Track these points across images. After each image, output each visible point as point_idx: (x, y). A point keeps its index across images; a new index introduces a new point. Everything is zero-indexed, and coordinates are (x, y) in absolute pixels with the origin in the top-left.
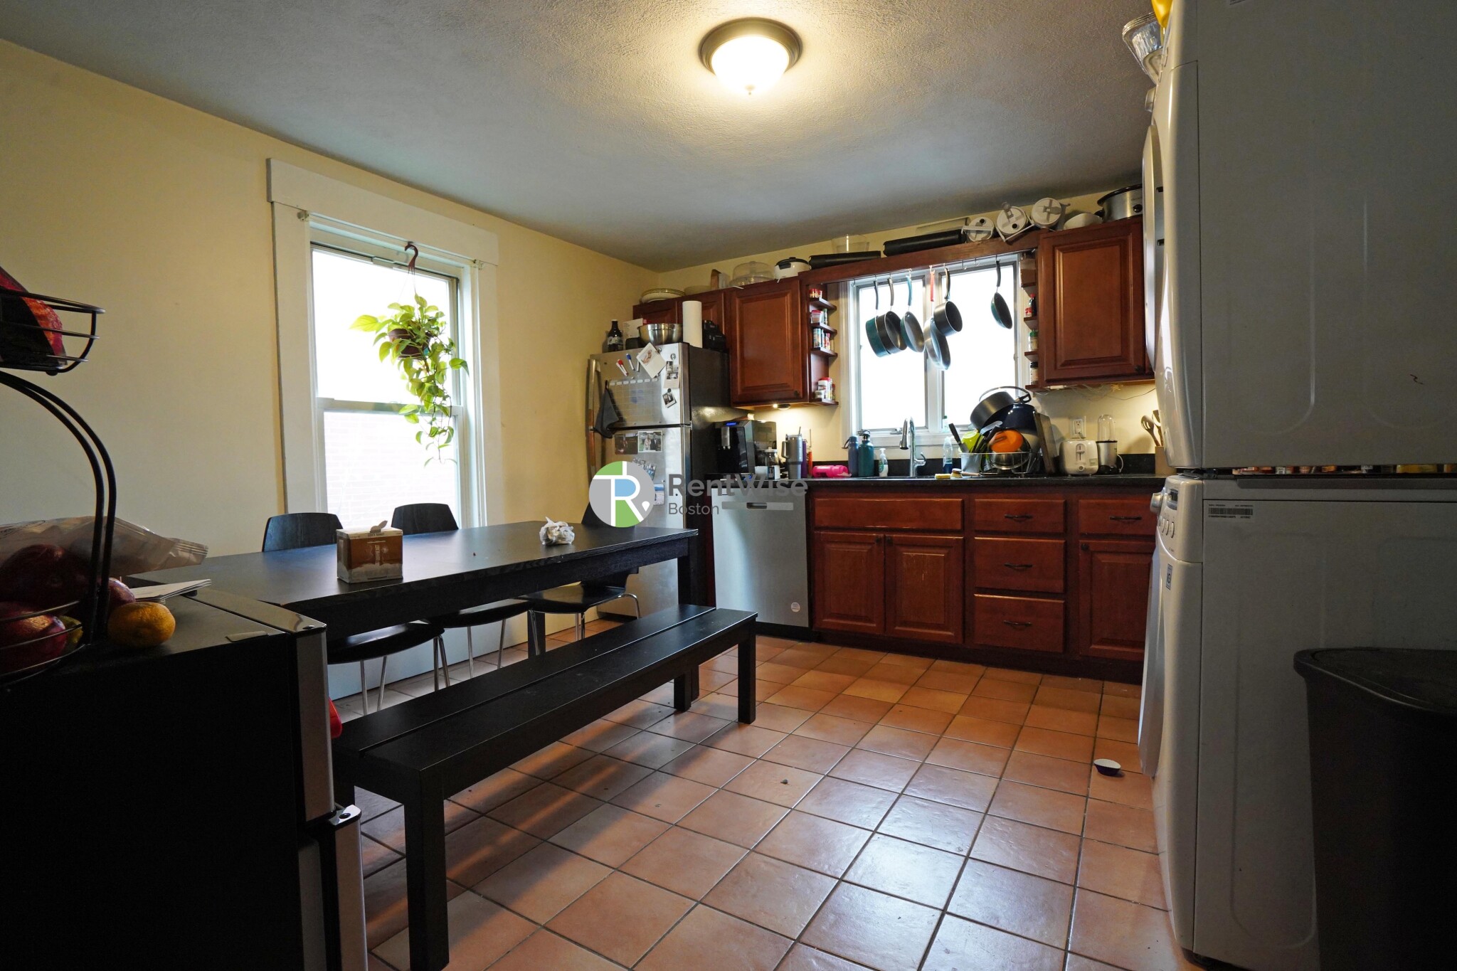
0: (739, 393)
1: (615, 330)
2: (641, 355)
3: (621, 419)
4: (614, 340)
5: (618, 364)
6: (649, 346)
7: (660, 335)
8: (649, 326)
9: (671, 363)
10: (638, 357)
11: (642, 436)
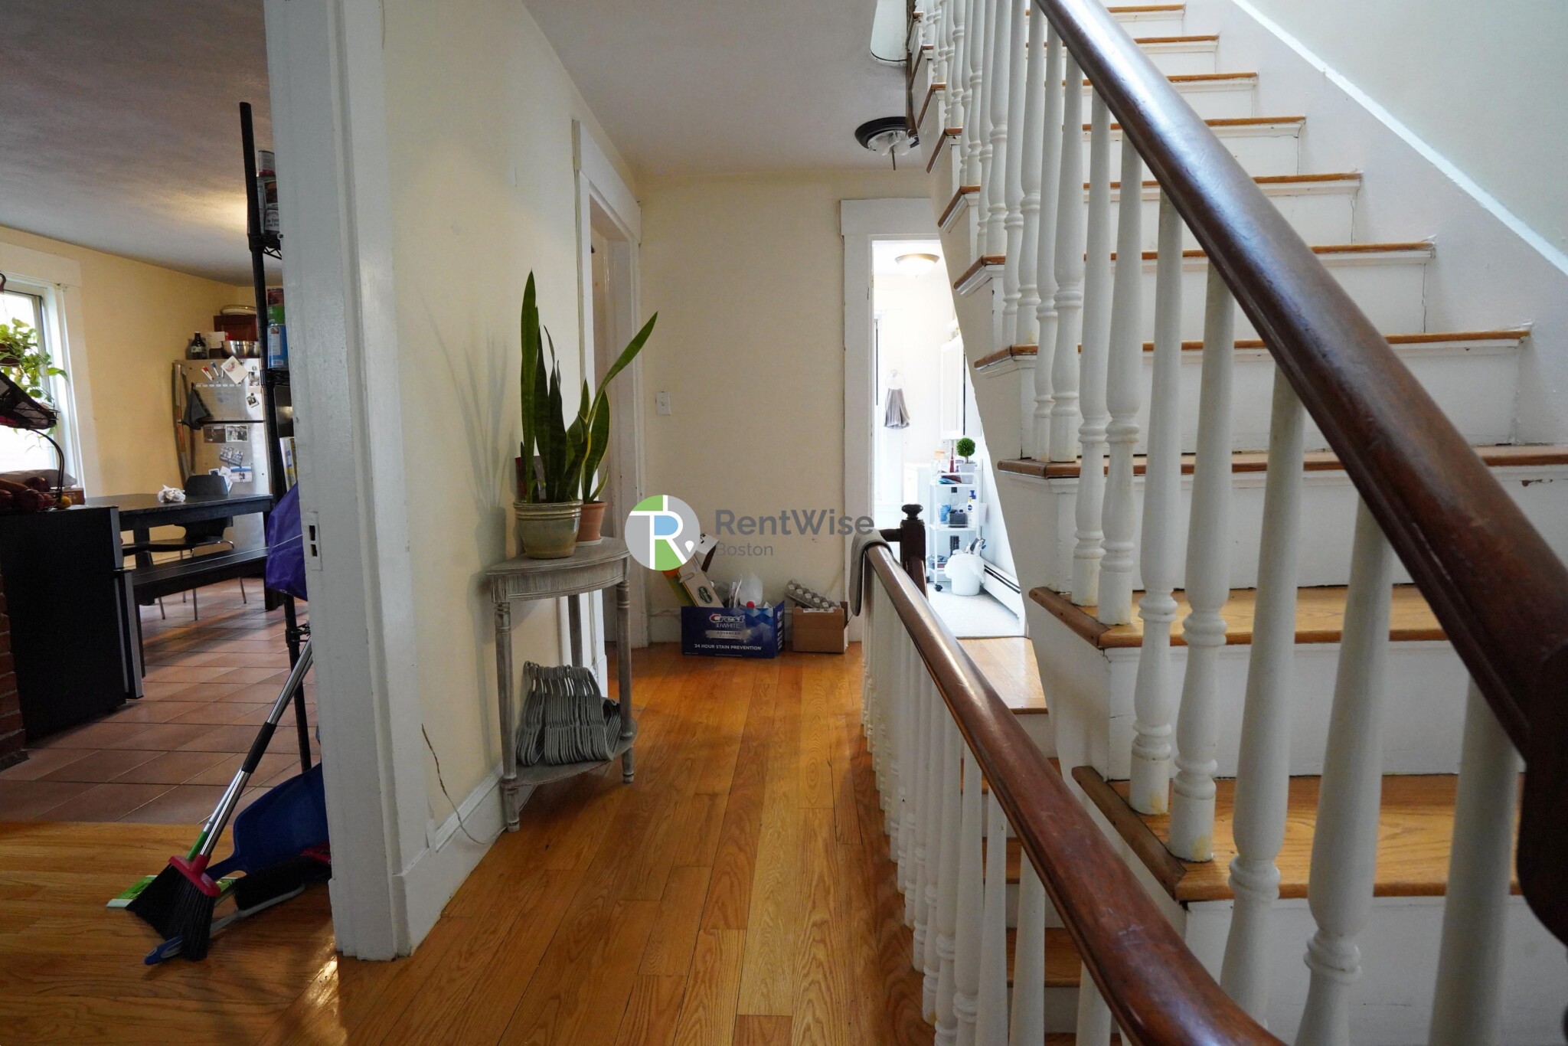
1: (198, 340)
2: (225, 365)
3: (209, 415)
4: (198, 349)
5: (203, 370)
6: (233, 358)
7: (242, 350)
8: (232, 342)
9: (253, 374)
10: (221, 366)
11: (229, 429)
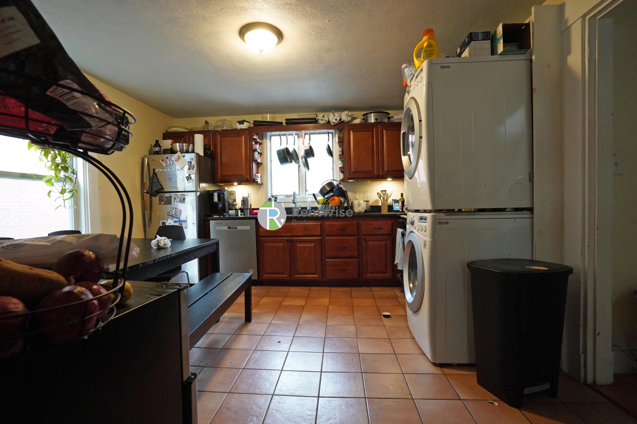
0: (219, 178)
1: (157, 144)
2: (175, 157)
3: (162, 188)
4: (157, 149)
5: (160, 161)
6: (179, 153)
7: (183, 149)
8: (177, 144)
9: (190, 162)
10: (172, 158)
11: (174, 196)
